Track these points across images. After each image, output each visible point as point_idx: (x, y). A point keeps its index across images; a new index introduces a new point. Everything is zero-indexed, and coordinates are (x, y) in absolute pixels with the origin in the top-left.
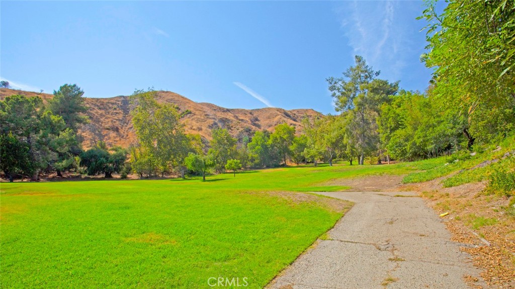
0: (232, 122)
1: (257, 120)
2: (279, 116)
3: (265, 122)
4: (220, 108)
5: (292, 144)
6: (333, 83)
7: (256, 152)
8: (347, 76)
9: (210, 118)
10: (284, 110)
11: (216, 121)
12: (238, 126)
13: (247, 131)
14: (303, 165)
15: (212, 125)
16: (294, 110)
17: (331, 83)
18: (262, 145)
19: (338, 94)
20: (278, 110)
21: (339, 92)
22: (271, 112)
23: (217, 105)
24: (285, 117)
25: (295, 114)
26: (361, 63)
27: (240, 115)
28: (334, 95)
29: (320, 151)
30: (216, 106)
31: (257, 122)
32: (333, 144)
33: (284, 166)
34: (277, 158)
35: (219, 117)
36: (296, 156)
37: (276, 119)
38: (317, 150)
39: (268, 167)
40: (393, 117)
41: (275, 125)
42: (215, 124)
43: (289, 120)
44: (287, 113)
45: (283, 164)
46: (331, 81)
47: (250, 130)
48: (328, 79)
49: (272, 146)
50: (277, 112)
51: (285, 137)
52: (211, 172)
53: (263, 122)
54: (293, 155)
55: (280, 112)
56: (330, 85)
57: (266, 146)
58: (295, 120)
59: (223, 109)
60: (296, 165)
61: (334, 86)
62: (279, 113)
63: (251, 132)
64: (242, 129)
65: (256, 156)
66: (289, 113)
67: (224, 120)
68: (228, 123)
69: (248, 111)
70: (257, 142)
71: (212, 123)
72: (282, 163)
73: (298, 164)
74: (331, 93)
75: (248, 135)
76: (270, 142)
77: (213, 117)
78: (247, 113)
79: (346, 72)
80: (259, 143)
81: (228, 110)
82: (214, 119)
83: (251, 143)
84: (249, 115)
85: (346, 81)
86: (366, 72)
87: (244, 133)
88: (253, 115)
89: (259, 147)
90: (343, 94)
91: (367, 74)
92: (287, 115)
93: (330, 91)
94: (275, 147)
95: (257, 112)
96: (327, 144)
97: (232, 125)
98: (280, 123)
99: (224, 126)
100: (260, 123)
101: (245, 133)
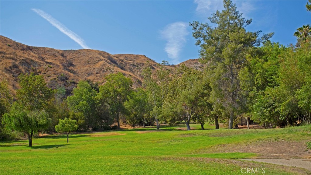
0: (40, 65)
1: (71, 65)
2: (102, 62)
3: (82, 68)
4: (17, 44)
5: (128, 100)
6: (198, 28)
7: (79, 110)
8: (213, 22)
9: (8, 58)
10: (108, 54)
11: (17, 63)
12: (49, 72)
13: (62, 80)
14: (141, 127)
15: (10, 67)
16: (121, 55)
17: (195, 29)
18: (88, 100)
19: (203, 42)
20: (101, 53)
21: (204, 39)
22: (91, 56)
23: (13, 40)
24: (110, 64)
25: (122, 61)
26: (230, 7)
27: (47, 56)
28: (198, 43)
29: (175, 110)
30: (11, 40)
31: (71, 68)
32: (191, 102)
33: (116, 128)
34: (107, 119)
35: (20, 57)
36: (132, 116)
37: (98, 65)
38: (172, 109)
39: (96, 130)
40: (260, 72)
41: (97, 73)
42: (16, 66)
43: (116, 67)
44: (112, 59)
45: (116, 126)
46: (195, 26)
47: (67, 79)
48: (192, 23)
49: (102, 101)
50: (99, 56)
51: (120, 90)
52: (17, 137)
53: (79, 68)
54: (129, 114)
55: (103, 57)
56: (194, 31)
57: (93, 101)
58: (122, 68)
59: (22, 45)
60: (131, 128)
61: (199, 33)
62: (101, 57)
63: (68, 81)
64: (55, 77)
65: (80, 114)
66: (115, 58)
67: (28, 61)
68: (34, 66)
69: (58, 52)
70: (81, 95)
71: (11, 65)
72: (113, 125)
73: (134, 126)
74: (195, 40)
75: (65, 85)
76: (99, 96)
77: (12, 56)
78: (56, 54)
79: (212, 17)
80: (84, 98)
81: (29, 48)
82: (13, 59)
83: (71, 97)
84: (61, 57)
85: (212, 28)
86: (236, 18)
87: (58, 82)
88: (65, 57)
89: (85, 102)
90: (210, 43)
91: (236, 21)
92: (112, 60)
93: (194, 38)
94: (106, 104)
95: (71, 54)
96: (184, 102)
97: (41, 70)
98: (103, 71)
99: (27, 70)
100: (75, 70)
101: (60, 82)
